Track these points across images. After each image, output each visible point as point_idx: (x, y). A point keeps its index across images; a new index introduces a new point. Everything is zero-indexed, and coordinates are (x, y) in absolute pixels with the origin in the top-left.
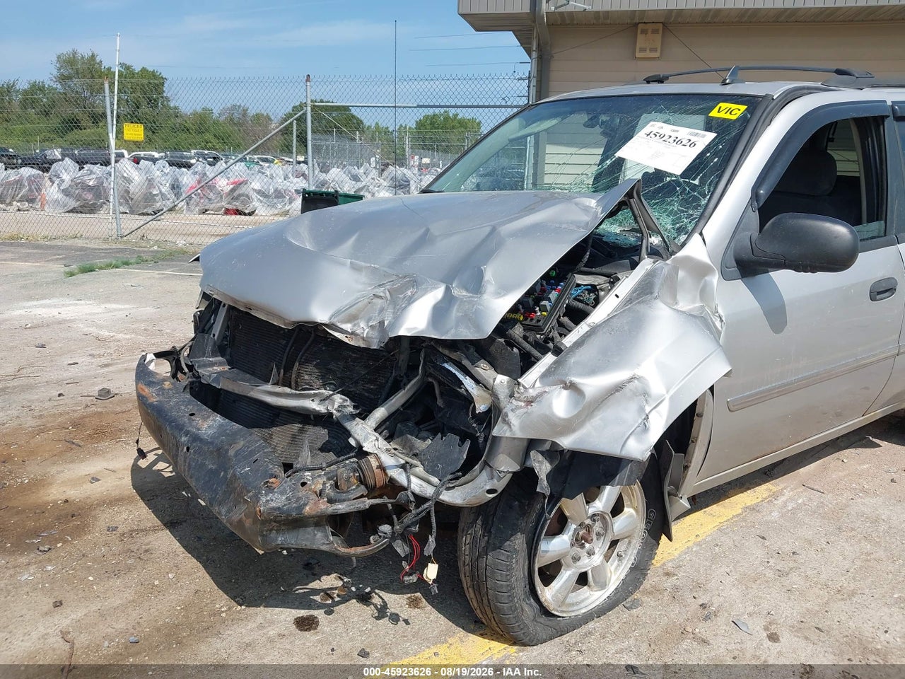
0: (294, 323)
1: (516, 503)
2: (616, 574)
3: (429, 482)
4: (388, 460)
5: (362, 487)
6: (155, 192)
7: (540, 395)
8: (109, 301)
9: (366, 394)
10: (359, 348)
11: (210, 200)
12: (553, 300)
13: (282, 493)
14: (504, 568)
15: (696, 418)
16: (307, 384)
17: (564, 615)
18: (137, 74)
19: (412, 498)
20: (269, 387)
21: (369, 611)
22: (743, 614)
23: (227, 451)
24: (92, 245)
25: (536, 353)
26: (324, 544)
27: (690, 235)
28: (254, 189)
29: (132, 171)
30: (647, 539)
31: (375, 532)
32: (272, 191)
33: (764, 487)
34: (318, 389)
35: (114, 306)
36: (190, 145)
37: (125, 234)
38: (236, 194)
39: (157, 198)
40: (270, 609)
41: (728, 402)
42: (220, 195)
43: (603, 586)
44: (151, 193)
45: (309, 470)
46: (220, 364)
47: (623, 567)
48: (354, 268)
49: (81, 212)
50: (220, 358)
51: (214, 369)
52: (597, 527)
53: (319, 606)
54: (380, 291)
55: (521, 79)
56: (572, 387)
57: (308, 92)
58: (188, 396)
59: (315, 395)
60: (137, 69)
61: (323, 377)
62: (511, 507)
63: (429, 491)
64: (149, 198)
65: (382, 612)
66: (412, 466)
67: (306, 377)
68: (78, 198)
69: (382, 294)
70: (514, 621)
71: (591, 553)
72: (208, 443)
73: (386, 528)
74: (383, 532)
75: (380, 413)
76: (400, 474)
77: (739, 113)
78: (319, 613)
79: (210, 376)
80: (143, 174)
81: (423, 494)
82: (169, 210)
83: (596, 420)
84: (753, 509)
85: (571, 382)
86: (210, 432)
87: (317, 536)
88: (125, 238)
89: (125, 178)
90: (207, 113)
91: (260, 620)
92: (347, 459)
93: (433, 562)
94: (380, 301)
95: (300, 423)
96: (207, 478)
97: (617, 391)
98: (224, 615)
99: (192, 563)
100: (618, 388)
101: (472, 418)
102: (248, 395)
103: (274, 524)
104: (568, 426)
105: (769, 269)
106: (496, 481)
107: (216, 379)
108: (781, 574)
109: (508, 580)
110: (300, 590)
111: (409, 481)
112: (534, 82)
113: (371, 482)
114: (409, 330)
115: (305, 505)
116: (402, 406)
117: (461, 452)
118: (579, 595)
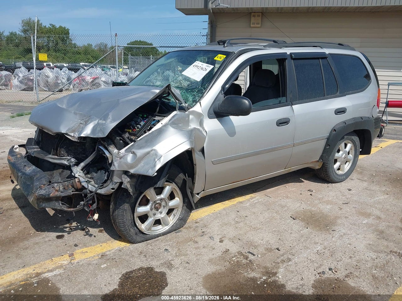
0: (55, 133)
1: (125, 194)
2: (172, 220)
3: (95, 187)
4: (82, 179)
5: (73, 188)
6: (59, 82)
7: (124, 156)
8: (26, 128)
9: (82, 158)
10: (75, 141)
11: (83, 85)
12: (142, 125)
13: (44, 190)
14: (121, 215)
15: (194, 165)
16: (62, 155)
17: (150, 234)
18: (58, 28)
19: (88, 192)
20: (50, 156)
21: (83, 233)
22: (215, 234)
23: (34, 178)
24: (26, 105)
25: (129, 142)
26: (58, 207)
27: (196, 102)
28: (102, 81)
29: (49, 73)
30: (186, 209)
31: (79, 204)
32: (110, 82)
33: (250, 195)
34: (67, 156)
35: (27, 130)
36: (81, 60)
37: (41, 100)
38: (94, 83)
39: (60, 84)
40: (49, 233)
41: (212, 161)
42: (87, 83)
43: (167, 225)
44: (57, 82)
45: (56, 183)
46: (37, 148)
47: (175, 219)
48: (75, 114)
49: (27, 91)
50: (37, 146)
51: (35, 150)
52: (163, 203)
53: (66, 232)
54: (82, 122)
55: (204, 36)
56: (133, 153)
57: (116, 40)
58: (26, 160)
59: (65, 159)
60: (58, 26)
61: (67, 152)
62: (124, 195)
63: (94, 189)
64: (57, 85)
65: (88, 234)
66: (90, 182)
67: (62, 152)
68: (26, 84)
69: (82, 123)
70: (126, 234)
71: (161, 213)
72: (28, 175)
73: (82, 203)
74: (81, 204)
75: (82, 164)
76: (85, 184)
77: (223, 58)
78: (65, 234)
79: (31, 152)
80: (54, 74)
81: (92, 191)
82: (66, 90)
83: (142, 164)
84: (241, 202)
85: (133, 151)
86: (29, 172)
87: (56, 204)
88: (41, 102)
89: (46, 76)
90: (90, 45)
91: (44, 236)
92: (71, 180)
93: (96, 213)
94: (82, 125)
95: (62, 169)
96: (27, 187)
97: (148, 154)
98: (32, 234)
99: (26, 219)
100: (148, 153)
101: (109, 165)
102: (44, 159)
103: (41, 200)
104: (132, 166)
105: (229, 115)
106: (114, 185)
107: (33, 153)
108: (237, 222)
109: (123, 220)
110: (61, 227)
111: (88, 186)
112: (209, 37)
113: (75, 187)
114: (84, 134)
115: (51, 193)
116: (91, 161)
117: (105, 176)
118: (158, 228)
